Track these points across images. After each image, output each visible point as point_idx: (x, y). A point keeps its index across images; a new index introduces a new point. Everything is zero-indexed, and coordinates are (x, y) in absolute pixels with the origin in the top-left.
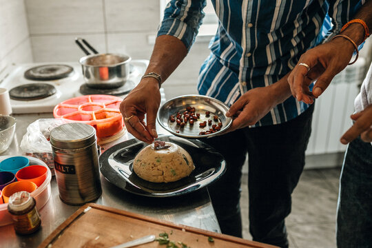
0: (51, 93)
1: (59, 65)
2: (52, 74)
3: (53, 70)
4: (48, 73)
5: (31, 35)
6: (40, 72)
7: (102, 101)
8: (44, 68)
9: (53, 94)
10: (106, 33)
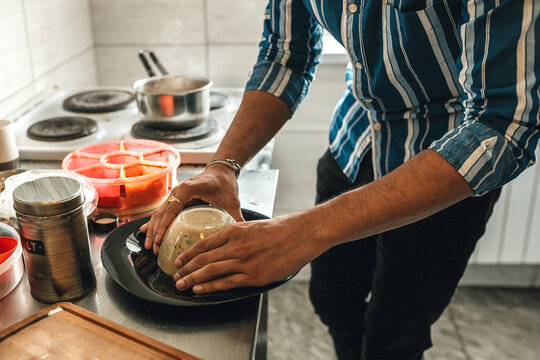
0: (86, 132)
1: (117, 91)
2: (102, 104)
3: (106, 98)
4: (97, 102)
5: (96, 46)
6: (86, 101)
7: (140, 149)
8: (94, 94)
9: (90, 134)
10: (207, 44)
